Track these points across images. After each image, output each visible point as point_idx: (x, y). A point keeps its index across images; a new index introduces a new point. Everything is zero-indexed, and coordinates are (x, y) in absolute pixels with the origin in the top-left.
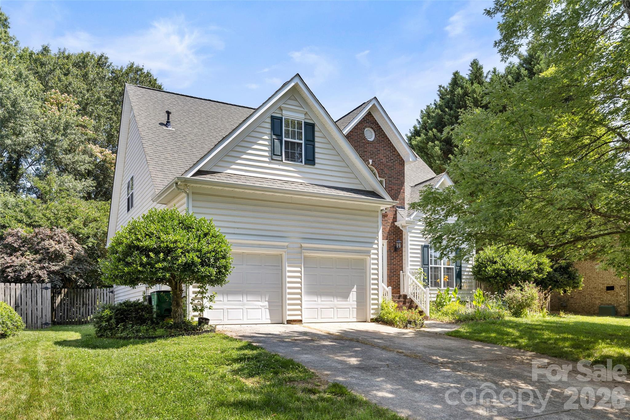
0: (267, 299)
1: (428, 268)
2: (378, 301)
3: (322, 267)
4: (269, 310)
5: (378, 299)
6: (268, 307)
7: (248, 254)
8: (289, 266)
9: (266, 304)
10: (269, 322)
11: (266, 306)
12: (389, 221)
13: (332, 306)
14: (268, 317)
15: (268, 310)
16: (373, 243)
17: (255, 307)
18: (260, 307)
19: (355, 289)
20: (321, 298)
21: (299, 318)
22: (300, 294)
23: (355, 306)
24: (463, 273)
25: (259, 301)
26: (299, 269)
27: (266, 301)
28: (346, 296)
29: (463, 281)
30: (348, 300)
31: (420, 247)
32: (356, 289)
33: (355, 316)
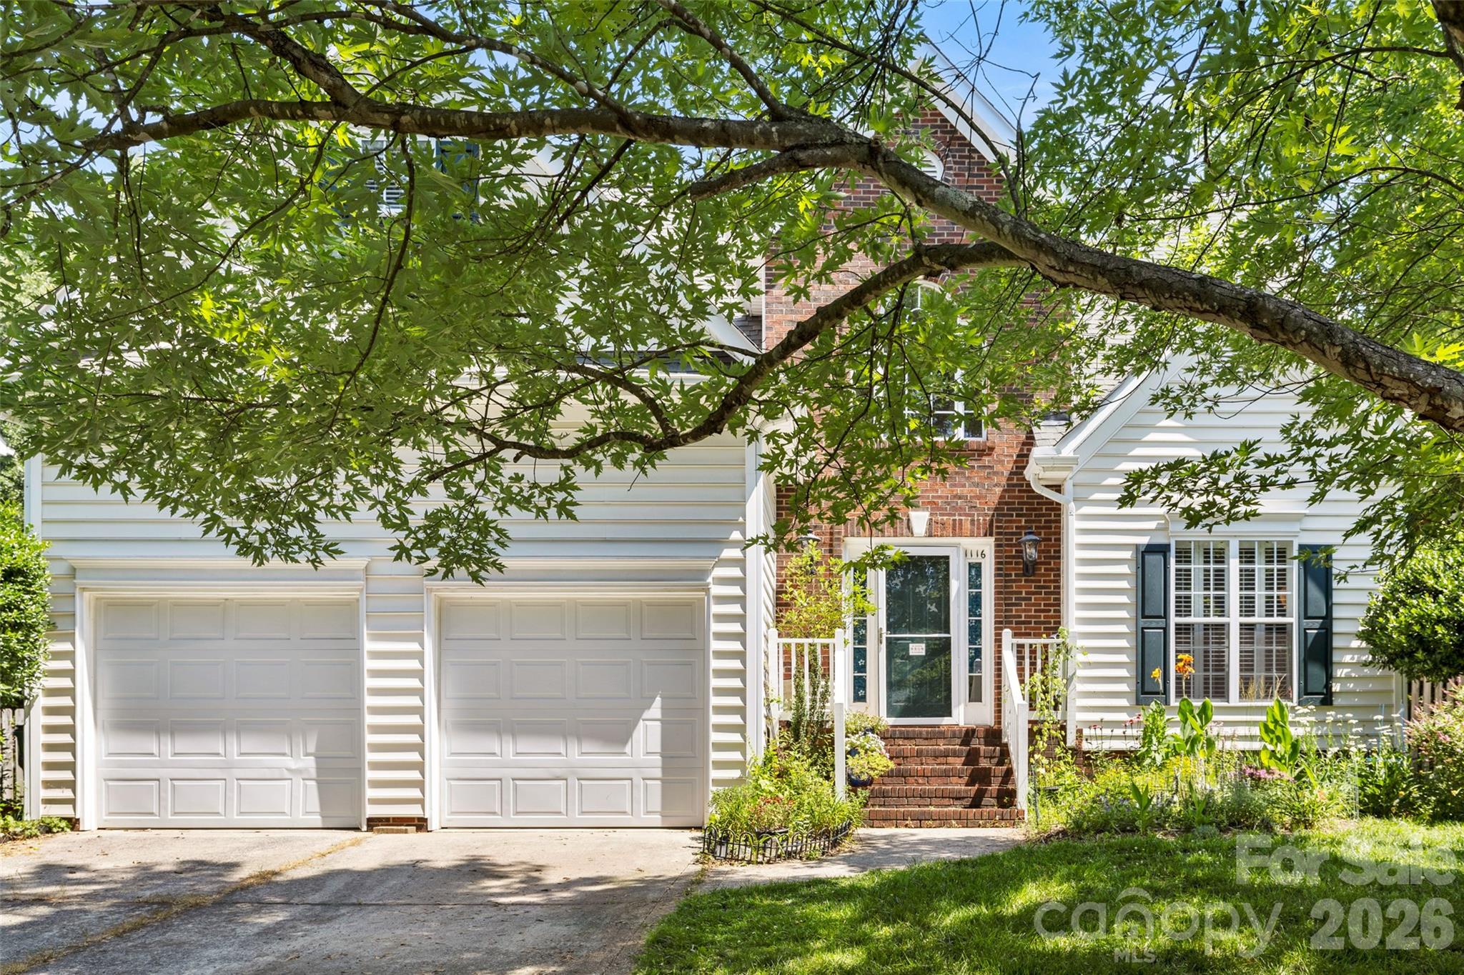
0: (312, 749)
1: (1166, 630)
2: (744, 754)
3: (517, 635)
4: (319, 783)
5: (741, 747)
6: (313, 773)
7: (244, 605)
8: (376, 638)
9: (310, 762)
10: (317, 820)
11: (306, 770)
12: (998, 468)
13: (558, 772)
14: (315, 804)
15: (313, 783)
16: (722, 542)
17: (268, 774)
18: (287, 775)
19: (655, 710)
20: (515, 743)
21: (413, 811)
22: (419, 730)
23: (658, 773)
24: (1337, 642)
25: (284, 754)
26: (414, 647)
27: (307, 755)
28: (618, 735)
29: (1339, 672)
30: (628, 749)
31: (1128, 554)
32: (662, 709)
33: (656, 803)
